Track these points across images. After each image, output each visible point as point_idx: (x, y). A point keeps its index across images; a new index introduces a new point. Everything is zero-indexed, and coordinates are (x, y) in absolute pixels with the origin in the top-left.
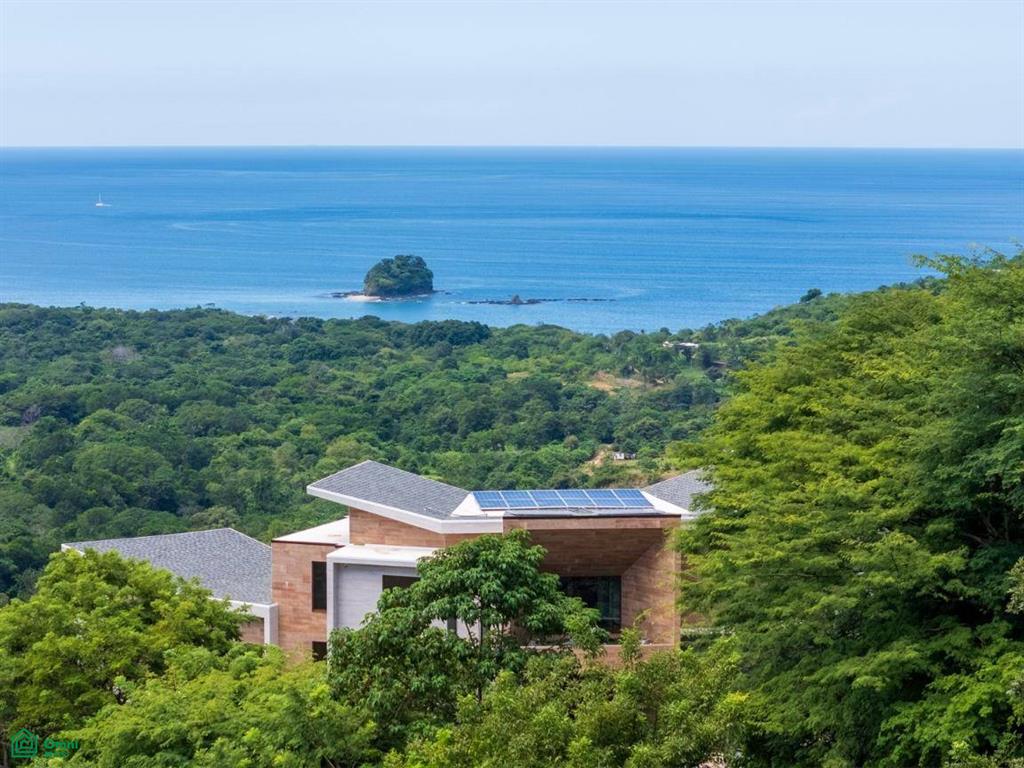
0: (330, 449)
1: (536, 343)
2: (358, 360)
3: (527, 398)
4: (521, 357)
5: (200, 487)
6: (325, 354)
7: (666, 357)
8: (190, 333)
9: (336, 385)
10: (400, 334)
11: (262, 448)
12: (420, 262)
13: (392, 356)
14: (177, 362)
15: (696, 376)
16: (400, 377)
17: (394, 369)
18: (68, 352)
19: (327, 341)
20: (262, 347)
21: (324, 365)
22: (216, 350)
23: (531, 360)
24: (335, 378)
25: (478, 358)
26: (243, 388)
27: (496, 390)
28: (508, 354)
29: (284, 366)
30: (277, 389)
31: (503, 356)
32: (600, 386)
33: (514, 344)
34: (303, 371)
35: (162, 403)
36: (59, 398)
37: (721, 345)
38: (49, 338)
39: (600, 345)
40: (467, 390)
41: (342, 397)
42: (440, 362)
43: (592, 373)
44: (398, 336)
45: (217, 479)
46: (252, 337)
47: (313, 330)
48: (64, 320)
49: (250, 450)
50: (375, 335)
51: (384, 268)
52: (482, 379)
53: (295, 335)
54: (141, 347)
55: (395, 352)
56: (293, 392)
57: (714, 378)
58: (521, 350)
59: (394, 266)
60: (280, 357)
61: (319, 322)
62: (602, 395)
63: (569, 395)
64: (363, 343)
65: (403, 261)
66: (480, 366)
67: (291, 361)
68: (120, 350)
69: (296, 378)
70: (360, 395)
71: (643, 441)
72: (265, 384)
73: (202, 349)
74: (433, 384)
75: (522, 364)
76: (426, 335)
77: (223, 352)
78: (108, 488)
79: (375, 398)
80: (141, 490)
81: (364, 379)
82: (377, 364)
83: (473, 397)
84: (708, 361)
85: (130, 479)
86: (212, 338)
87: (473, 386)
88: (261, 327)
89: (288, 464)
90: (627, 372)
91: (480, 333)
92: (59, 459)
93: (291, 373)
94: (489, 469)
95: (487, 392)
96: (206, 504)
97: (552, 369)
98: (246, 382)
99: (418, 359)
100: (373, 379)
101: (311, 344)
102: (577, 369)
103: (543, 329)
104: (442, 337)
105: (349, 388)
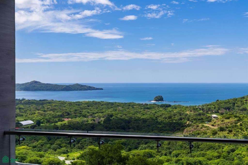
0: (148, 121)
1: (178, 107)
2: (153, 109)
3: (177, 114)
4: (176, 109)
5: (128, 126)
6: (148, 108)
7: (197, 109)
8: (129, 105)
9: (150, 112)
10: (159, 106)
11: (138, 121)
12: (161, 97)
13: (157, 109)
14: (127, 109)
15: (201, 111)
16: (158, 111)
17: (158, 110)
18: (112, 108)
19: (148, 107)
20: (139, 107)
21: (148, 110)
22: (133, 108)
23: (177, 110)
24: (149, 111)
25: (169, 109)
26: (136, 113)
27: (172, 113)
28: (174, 109)
29: (142, 110)
30: (141, 113)
31: (173, 109)
32: (187, 113)
33: (175, 107)
34: (145, 110)
35: (124, 115)
36: (110, 114)
37: (205, 107)
38: (110, 106)
39: (187, 107)
40: (168, 113)
41: (150, 114)
42: (164, 110)
43: (186, 111)
44: (158, 106)
45: (131, 125)
46: (138, 106)
47: (146, 105)
48: (112, 104)
49: (137, 121)
50: (155, 106)
51: (157, 97)
52: (170, 112)
53: (144, 106)
54: (123, 107)
55: (158, 108)
56: (143, 113)
57: (204, 112)
58: (176, 108)
59: (158, 97)
60: (142, 109)
61: (147, 104)
62: (187, 114)
63: (183, 114)
64: (153, 107)
65: (159, 96)
66: (170, 110)
67: (143, 109)
68: (119, 108)
69: (144, 111)
70: (153, 114)
71: (194, 121)
72: (139, 112)
73: (131, 107)
74: (163, 112)
75: (176, 110)
76: (162, 106)
77: (134, 108)
78: (115, 126)
79: (155, 114)
80: (120, 126)
81: (153, 112)
82: (155, 110)
83: (169, 114)
84: (203, 109)
85: (118, 125)
86: (132, 106)
87: (169, 113)
88: (139, 105)
89: (142, 123)
90: (191, 111)
91: (170, 106)
92: (108, 122)
93: (143, 111)
94: (171, 124)
95: (171, 113)
96: (129, 129)
97: (180, 110)
98: (137, 112)
99: (161, 109)
100: (155, 112)
101: (146, 107)
102: (184, 110)
103: (179, 105)
104: (164, 106)
105: (151, 113)
